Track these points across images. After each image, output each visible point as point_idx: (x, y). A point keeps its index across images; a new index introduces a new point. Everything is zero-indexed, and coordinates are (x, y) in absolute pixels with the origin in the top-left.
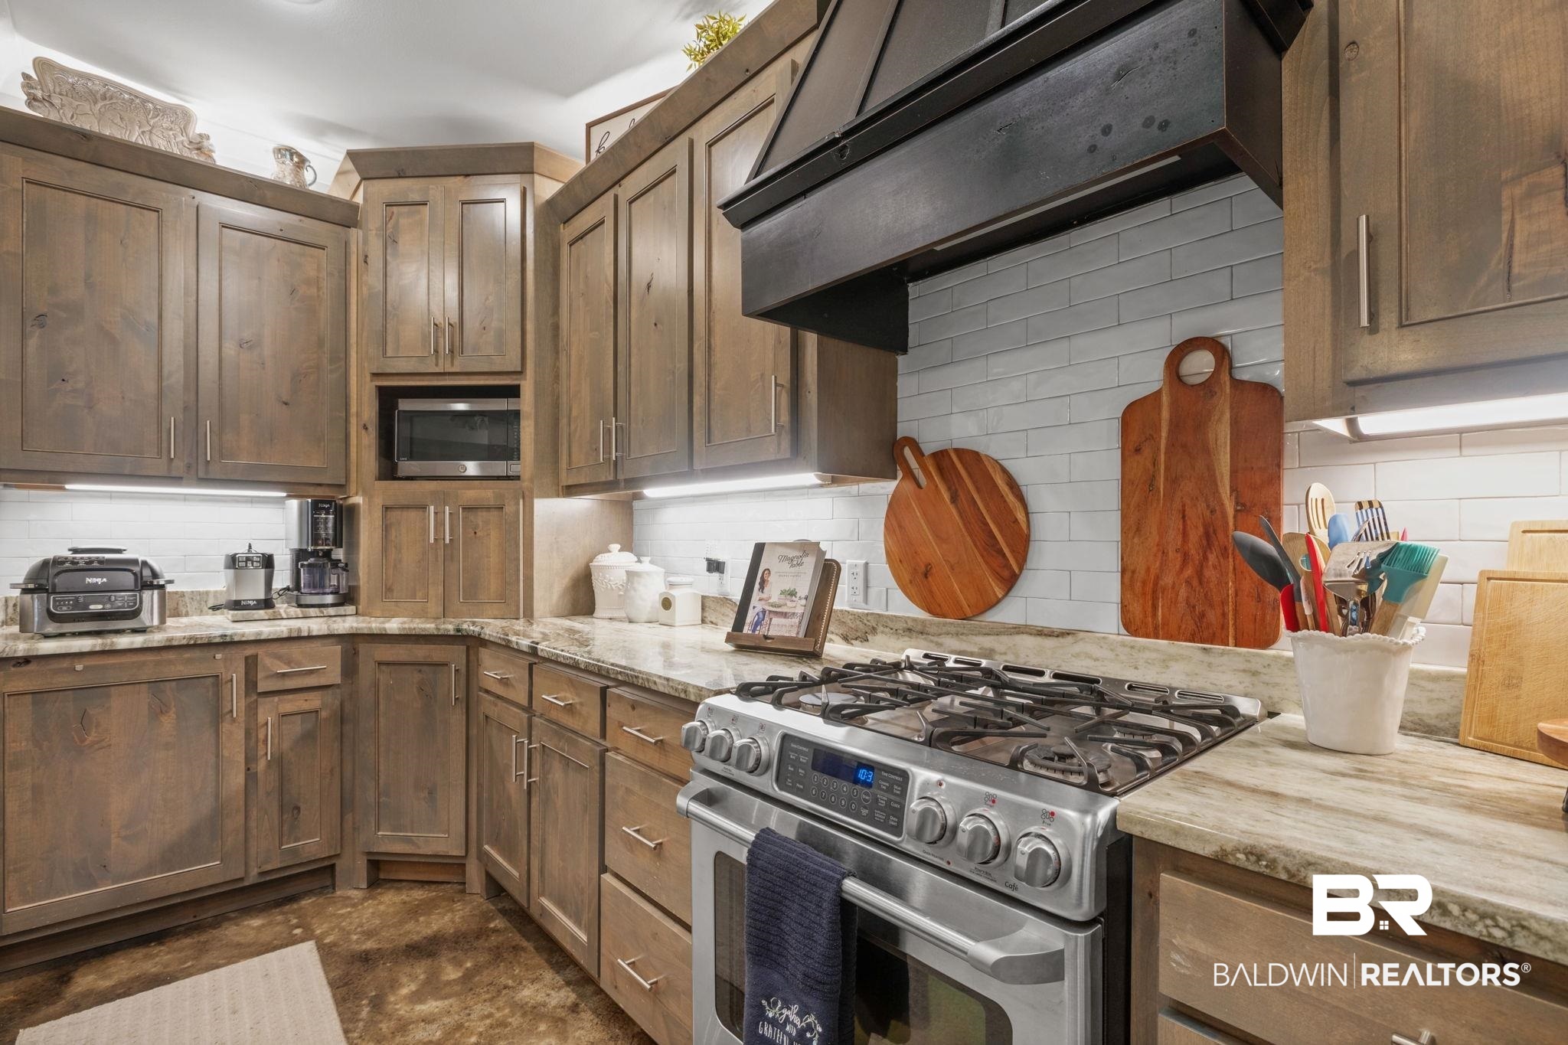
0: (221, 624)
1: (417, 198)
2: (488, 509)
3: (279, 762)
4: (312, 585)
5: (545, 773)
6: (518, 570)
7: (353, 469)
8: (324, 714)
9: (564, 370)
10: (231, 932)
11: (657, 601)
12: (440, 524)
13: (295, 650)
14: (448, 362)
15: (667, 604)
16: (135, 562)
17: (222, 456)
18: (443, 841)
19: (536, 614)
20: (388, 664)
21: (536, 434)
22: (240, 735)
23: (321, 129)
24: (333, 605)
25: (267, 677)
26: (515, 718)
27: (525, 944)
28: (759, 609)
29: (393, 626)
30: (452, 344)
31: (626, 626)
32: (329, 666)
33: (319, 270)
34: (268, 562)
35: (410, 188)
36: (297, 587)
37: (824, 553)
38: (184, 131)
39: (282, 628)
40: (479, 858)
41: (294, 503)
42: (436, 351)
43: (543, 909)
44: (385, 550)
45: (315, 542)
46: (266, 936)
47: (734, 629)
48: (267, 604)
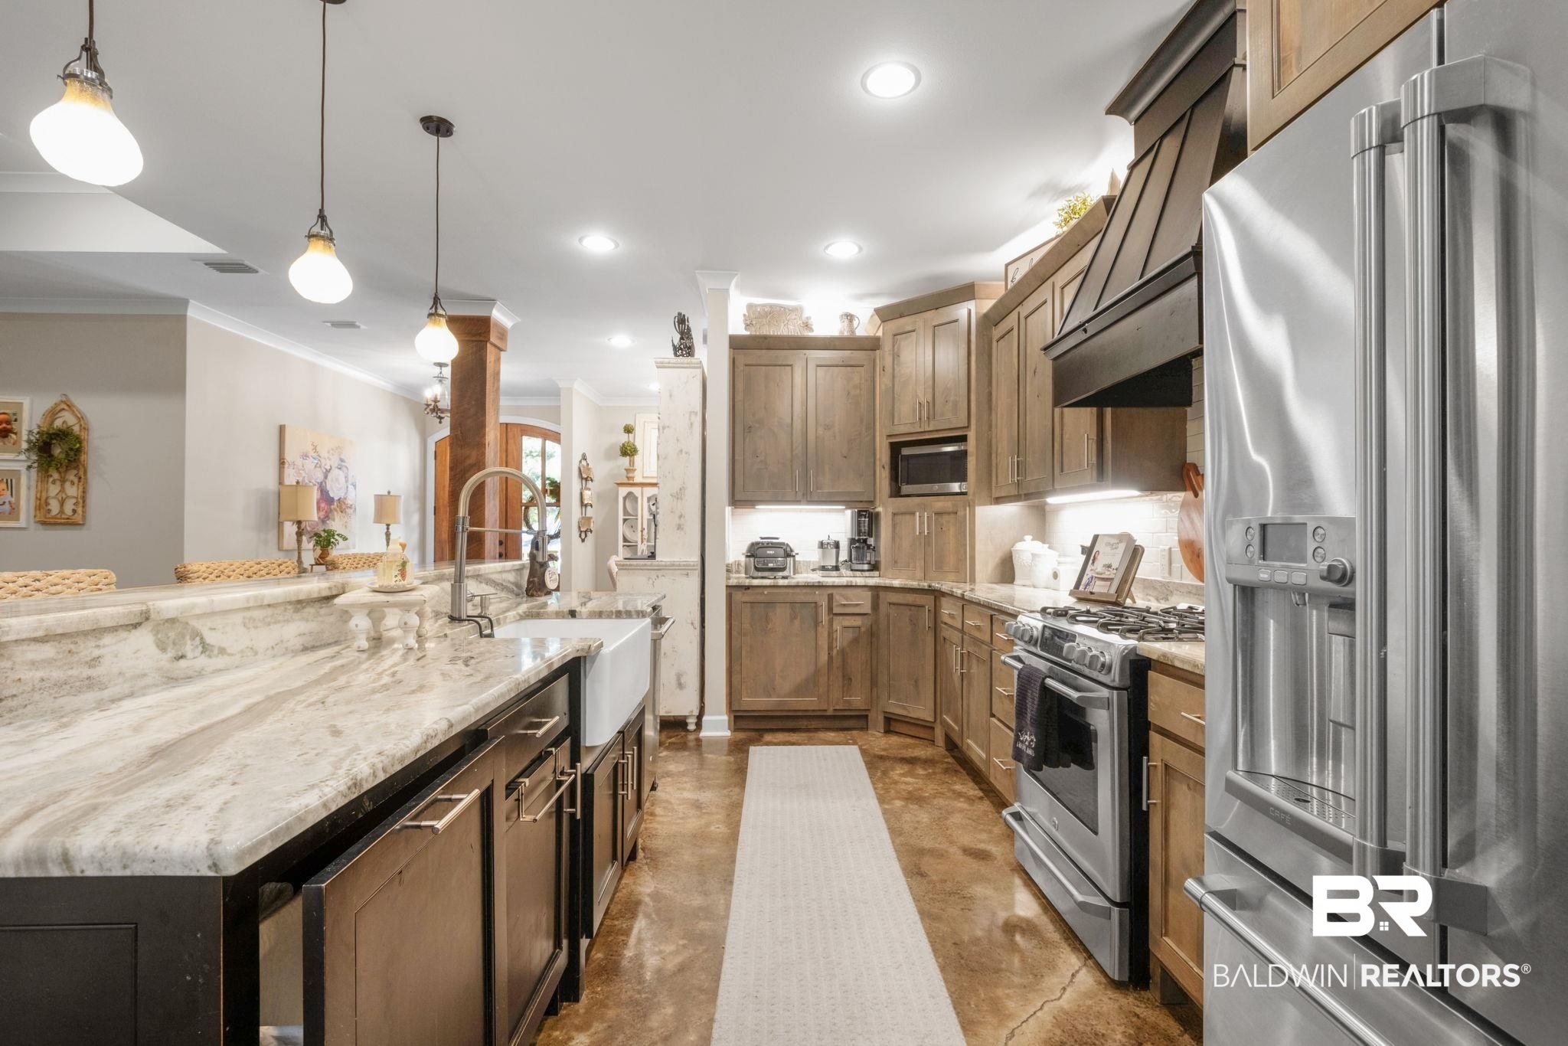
0: (816, 577)
1: (909, 328)
2: (949, 513)
3: (843, 652)
4: (857, 559)
5: (969, 668)
6: (966, 552)
7: (878, 491)
8: (863, 629)
9: (994, 423)
10: (822, 735)
11: (1051, 573)
12: (922, 523)
13: (849, 592)
14: (926, 424)
15: (1055, 576)
16: (783, 544)
17: (817, 488)
18: (922, 711)
19: (977, 580)
20: (894, 604)
21: (977, 465)
22: (826, 634)
23: (861, 297)
24: (868, 570)
25: (837, 606)
26: (955, 637)
27: (962, 770)
28: (1090, 575)
29: (896, 583)
30: (928, 413)
31: (1032, 589)
32: (865, 603)
33: (861, 379)
34: (837, 545)
35: (905, 323)
36: (851, 560)
37: (1135, 541)
38: (801, 317)
39: (843, 581)
40: (941, 724)
41: (849, 512)
42: (920, 419)
43: (968, 745)
44: (893, 538)
45: (859, 535)
46: (837, 740)
47: (1075, 588)
48: (836, 568)
